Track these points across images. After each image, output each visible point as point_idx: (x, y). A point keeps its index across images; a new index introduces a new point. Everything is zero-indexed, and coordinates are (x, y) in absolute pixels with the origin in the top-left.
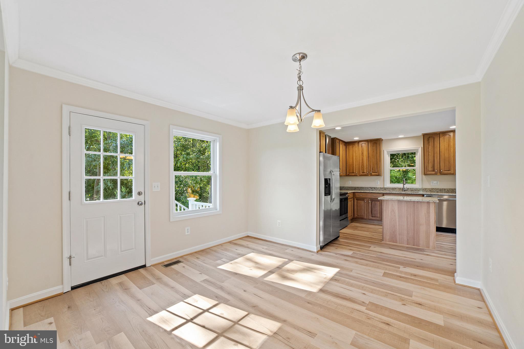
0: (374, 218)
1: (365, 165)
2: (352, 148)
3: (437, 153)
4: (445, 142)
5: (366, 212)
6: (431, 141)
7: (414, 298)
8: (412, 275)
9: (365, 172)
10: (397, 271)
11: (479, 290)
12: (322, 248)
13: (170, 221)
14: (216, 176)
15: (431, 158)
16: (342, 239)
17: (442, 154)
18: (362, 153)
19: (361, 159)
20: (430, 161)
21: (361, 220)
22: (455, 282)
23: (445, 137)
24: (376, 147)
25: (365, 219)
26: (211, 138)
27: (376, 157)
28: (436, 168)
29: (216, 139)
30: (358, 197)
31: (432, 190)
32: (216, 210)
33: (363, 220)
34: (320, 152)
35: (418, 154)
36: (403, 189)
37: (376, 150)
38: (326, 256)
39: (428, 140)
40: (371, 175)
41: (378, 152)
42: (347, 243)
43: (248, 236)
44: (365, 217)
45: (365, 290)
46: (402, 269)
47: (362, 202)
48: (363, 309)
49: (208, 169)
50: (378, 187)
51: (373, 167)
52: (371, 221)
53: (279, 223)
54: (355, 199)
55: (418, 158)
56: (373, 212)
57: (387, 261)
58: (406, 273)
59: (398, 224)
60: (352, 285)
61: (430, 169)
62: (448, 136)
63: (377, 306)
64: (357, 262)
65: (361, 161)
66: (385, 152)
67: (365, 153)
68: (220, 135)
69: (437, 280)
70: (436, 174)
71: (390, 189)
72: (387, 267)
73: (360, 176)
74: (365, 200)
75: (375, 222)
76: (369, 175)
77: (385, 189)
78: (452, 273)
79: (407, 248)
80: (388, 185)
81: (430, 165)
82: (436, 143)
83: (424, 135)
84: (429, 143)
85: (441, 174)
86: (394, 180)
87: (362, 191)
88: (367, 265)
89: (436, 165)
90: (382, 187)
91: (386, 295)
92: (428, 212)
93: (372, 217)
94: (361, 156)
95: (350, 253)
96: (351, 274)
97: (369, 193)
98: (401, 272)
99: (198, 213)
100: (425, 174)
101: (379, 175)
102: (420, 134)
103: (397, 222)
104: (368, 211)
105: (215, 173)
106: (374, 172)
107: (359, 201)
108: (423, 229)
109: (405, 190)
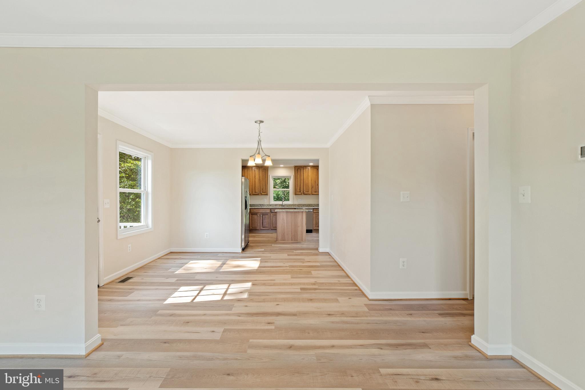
0: (264, 228)
1: (257, 186)
2: (247, 171)
3: (302, 180)
4: (306, 173)
5: (258, 224)
6: (299, 171)
7: (306, 260)
8: (300, 253)
9: (257, 191)
10: (293, 253)
11: (328, 252)
12: (243, 250)
13: (117, 239)
14: (147, 194)
15: (299, 183)
16: (250, 244)
17: (305, 181)
18: (255, 177)
19: (254, 181)
20: (298, 185)
21: (254, 231)
22: (319, 252)
23: (306, 169)
24: (265, 172)
25: (258, 230)
26: (142, 154)
27: (265, 180)
28: (301, 190)
29: (148, 156)
30: (252, 212)
31: (299, 205)
32: (148, 227)
33: (257, 231)
34: (242, 176)
35: (291, 179)
36: (282, 205)
37: (265, 175)
38: (249, 253)
39: (297, 171)
40: (262, 195)
41: (266, 176)
42: (256, 245)
43: (171, 252)
44: (258, 228)
45: (284, 262)
46: (295, 251)
47: (256, 216)
48: (288, 268)
49: (139, 186)
50: (265, 204)
51: (263, 188)
52: (261, 231)
53: (207, 235)
54: (250, 214)
55: (291, 183)
56: (264, 224)
57: (286, 250)
58: (297, 253)
59: (286, 228)
60: (275, 262)
61: (298, 191)
62: (307, 169)
63: (293, 266)
64: (270, 253)
65: (254, 183)
66: (271, 177)
67: (257, 177)
68: (152, 152)
69: (312, 253)
70: (301, 194)
71: (274, 206)
72: (287, 252)
73: (253, 195)
74: (258, 214)
75: (265, 231)
76: (260, 194)
77: (270, 205)
78: (317, 249)
79: (292, 243)
80: (273, 202)
81: (298, 188)
82: (301, 172)
83: (295, 167)
84: (298, 172)
85: (304, 194)
86: (278, 198)
87: (256, 208)
88: (277, 253)
89: (301, 188)
90: (268, 204)
91: (294, 262)
92: (302, 218)
93: (263, 227)
94: (254, 179)
95: (263, 250)
96: (271, 258)
97: (261, 208)
98: (295, 253)
99: (125, 232)
100: (296, 194)
101: (267, 195)
102: (293, 165)
103: (286, 227)
104: (260, 223)
105: (146, 190)
106: (263, 192)
107: (253, 216)
108: (300, 229)
109: (283, 206)
